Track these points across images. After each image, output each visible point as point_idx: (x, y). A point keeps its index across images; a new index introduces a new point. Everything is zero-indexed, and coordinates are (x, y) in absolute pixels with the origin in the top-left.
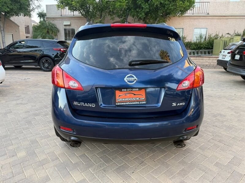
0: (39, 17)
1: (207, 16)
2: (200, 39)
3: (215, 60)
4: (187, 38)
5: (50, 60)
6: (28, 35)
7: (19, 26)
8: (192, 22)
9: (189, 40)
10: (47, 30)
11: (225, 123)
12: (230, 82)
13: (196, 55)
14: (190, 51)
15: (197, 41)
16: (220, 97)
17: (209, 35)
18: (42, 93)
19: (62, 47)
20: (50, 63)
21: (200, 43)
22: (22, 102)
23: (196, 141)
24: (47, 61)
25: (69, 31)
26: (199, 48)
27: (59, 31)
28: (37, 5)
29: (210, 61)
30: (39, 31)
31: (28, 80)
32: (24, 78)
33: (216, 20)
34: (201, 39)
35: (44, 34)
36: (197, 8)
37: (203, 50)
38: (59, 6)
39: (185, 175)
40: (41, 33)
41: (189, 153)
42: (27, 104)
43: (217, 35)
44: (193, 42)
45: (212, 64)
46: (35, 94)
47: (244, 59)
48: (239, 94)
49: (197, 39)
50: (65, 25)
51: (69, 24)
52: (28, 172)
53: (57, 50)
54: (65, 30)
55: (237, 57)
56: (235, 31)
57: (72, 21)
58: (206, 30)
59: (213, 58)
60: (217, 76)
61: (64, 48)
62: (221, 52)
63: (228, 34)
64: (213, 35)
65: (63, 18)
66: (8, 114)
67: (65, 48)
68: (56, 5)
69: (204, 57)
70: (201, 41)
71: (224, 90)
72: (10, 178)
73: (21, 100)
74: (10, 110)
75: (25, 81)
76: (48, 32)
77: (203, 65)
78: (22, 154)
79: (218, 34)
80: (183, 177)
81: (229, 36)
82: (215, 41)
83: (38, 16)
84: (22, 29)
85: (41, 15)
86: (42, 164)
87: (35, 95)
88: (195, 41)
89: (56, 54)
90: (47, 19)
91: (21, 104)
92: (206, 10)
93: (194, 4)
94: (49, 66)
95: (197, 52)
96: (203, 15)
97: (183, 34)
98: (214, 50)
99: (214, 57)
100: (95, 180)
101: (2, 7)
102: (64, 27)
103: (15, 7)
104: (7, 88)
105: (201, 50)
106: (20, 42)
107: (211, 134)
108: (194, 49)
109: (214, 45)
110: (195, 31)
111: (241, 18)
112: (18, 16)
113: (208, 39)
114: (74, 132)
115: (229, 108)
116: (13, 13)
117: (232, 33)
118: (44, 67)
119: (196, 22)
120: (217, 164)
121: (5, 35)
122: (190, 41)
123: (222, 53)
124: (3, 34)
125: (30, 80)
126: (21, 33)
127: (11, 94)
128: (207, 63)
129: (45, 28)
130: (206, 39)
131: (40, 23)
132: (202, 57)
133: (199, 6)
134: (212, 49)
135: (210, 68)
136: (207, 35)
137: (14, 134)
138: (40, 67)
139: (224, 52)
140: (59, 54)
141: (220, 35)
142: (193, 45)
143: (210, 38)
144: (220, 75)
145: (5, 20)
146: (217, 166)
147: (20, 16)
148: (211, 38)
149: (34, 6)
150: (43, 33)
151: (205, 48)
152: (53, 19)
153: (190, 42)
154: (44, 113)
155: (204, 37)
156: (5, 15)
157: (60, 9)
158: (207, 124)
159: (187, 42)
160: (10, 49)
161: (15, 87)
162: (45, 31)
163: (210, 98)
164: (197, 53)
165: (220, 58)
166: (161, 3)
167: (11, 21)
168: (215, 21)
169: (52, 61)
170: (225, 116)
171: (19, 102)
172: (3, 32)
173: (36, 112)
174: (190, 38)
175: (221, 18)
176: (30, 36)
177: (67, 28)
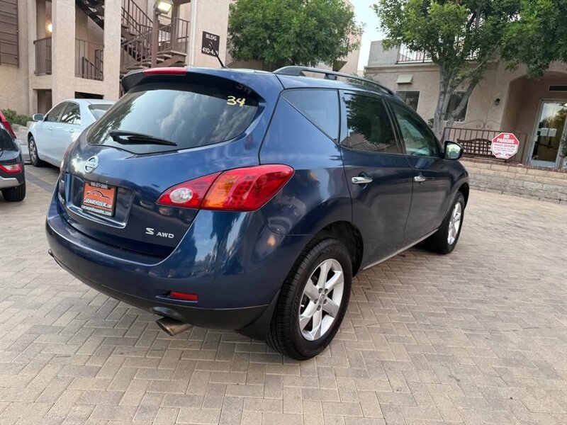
50: (399, 84)
51: (408, 81)
57: (417, 73)
65: (399, 68)
102: (399, 88)
152: (378, 71)
177: (404, 89)
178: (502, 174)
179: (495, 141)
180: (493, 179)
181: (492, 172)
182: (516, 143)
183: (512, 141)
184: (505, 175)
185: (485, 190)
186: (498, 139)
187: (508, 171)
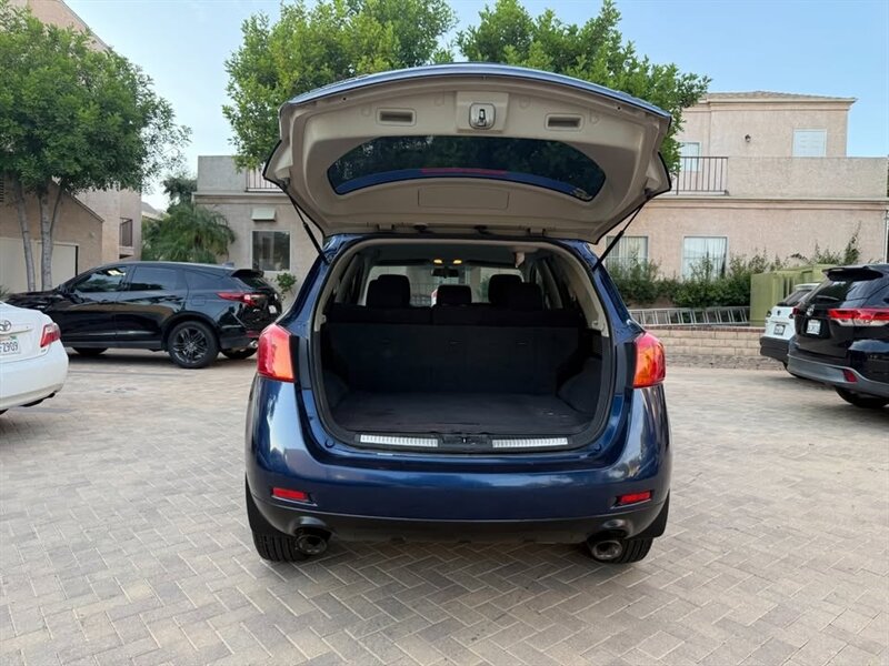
0: (169, 193)
1: (724, 200)
2: (705, 271)
3: (754, 339)
4: (661, 268)
5: (204, 332)
6: (129, 250)
7: (101, 221)
8: (675, 217)
9: (666, 276)
10: (194, 235)
11: (765, 522)
12: (802, 408)
13: (694, 323)
14: (675, 310)
15: (696, 277)
16: (760, 452)
17: (732, 261)
18: (182, 432)
19: (249, 289)
20: (204, 340)
21: (706, 286)
22: (118, 456)
23: (670, 567)
24: (195, 332)
25: (266, 240)
26: (702, 300)
27: (233, 239)
28: (170, 155)
29: (742, 343)
30: (168, 237)
31: (128, 393)
32: (114, 388)
33: (753, 213)
34: (707, 271)
35: (183, 248)
36: (688, 175)
37: (718, 309)
38: (242, 161)
39: (626, 646)
40: (174, 244)
41: (643, 594)
42: (135, 461)
43: (757, 260)
44: (681, 281)
45: (747, 351)
46: (156, 434)
47: (832, 332)
48: (825, 444)
49: (695, 273)
50: (256, 221)
51: (271, 217)
52: (163, 636)
53: (230, 298)
54: (255, 234)
55: (814, 327)
56: (817, 247)
57: (281, 207)
58: (722, 241)
59: (748, 334)
60: (761, 389)
61: (254, 293)
62: (770, 312)
63: (797, 256)
64: (748, 259)
65: (250, 198)
66: (78, 490)
67: (256, 293)
68: (233, 157)
69: (718, 330)
70: (707, 280)
71: (777, 431)
72: (109, 649)
73: (116, 450)
74: (83, 476)
75: (121, 395)
76: (198, 241)
77: (718, 356)
78: (139, 591)
79: (761, 257)
80: (620, 652)
81: (801, 264)
82: (755, 278)
83: (164, 188)
84: (111, 231)
85: (176, 187)
86: (203, 615)
87: (160, 437)
88: (689, 277)
89: (226, 310)
90: (198, 200)
91: (117, 461)
92: (718, 181)
93: (678, 161)
94: (200, 350)
95: (696, 313)
96: (711, 195)
97: (646, 255)
98: (753, 307)
99: (752, 331)
100: (363, 656)
101: (59, 161)
102: (254, 228)
103: (98, 163)
104: (65, 415)
105: (709, 309)
106: (105, 272)
107: (715, 549)
108: (686, 304)
109: (752, 292)
110: (686, 246)
112: (105, 189)
113: (731, 272)
114: (312, 502)
115: (785, 480)
116: (87, 180)
117: (809, 254)
118: (180, 352)
119: (688, 219)
120: (723, 624)
121: (55, 247)
122: (670, 277)
123: (774, 315)
124: (47, 244)
125: (135, 392)
126: (105, 243)
127: (80, 432)
128: (730, 351)
129: (188, 228)
130: (726, 272)
131: (169, 211)
132: (712, 330)
133: (694, 169)
134: (747, 303)
135: (742, 367)
136: (728, 262)
137: (107, 542)
138: (167, 354)
139: (779, 312)
140: (236, 312)
141: (771, 260)
142: (684, 292)
143: (737, 268)
144: (771, 389)
145: (58, 199)
146: (725, 629)
147: (109, 190)
148: (741, 269)
149: (159, 160)
150: (180, 244)
151: (722, 302)
152: (217, 201)
153: (674, 281)
154: (193, 488)
155: (717, 266)
156: (64, 184)
157: (244, 170)
158: (710, 522)
159: (662, 279)
160: (73, 291)
161: (88, 413)
162: (189, 236)
163: (726, 454)
164: (699, 319)
165: (770, 333)
167: (78, 203)
168: (752, 217)
169: (210, 335)
170: (767, 503)
171: (106, 455)
172: (47, 238)
173: (170, 483)
174: (671, 269)
175: (771, 206)
176: (132, 253)
177: (265, 228)
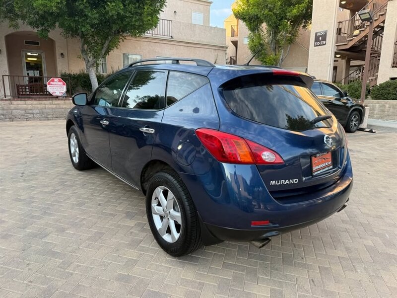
8: (152, 46)
33: (182, 48)
96: (166, 38)
111: (210, 47)
166: (119, 14)
178: (61, 106)
179: (49, 84)
180: (57, 110)
181: (54, 106)
182: (64, 84)
183: (61, 83)
184: (64, 107)
185: (53, 119)
186: (51, 83)
187: (65, 104)
